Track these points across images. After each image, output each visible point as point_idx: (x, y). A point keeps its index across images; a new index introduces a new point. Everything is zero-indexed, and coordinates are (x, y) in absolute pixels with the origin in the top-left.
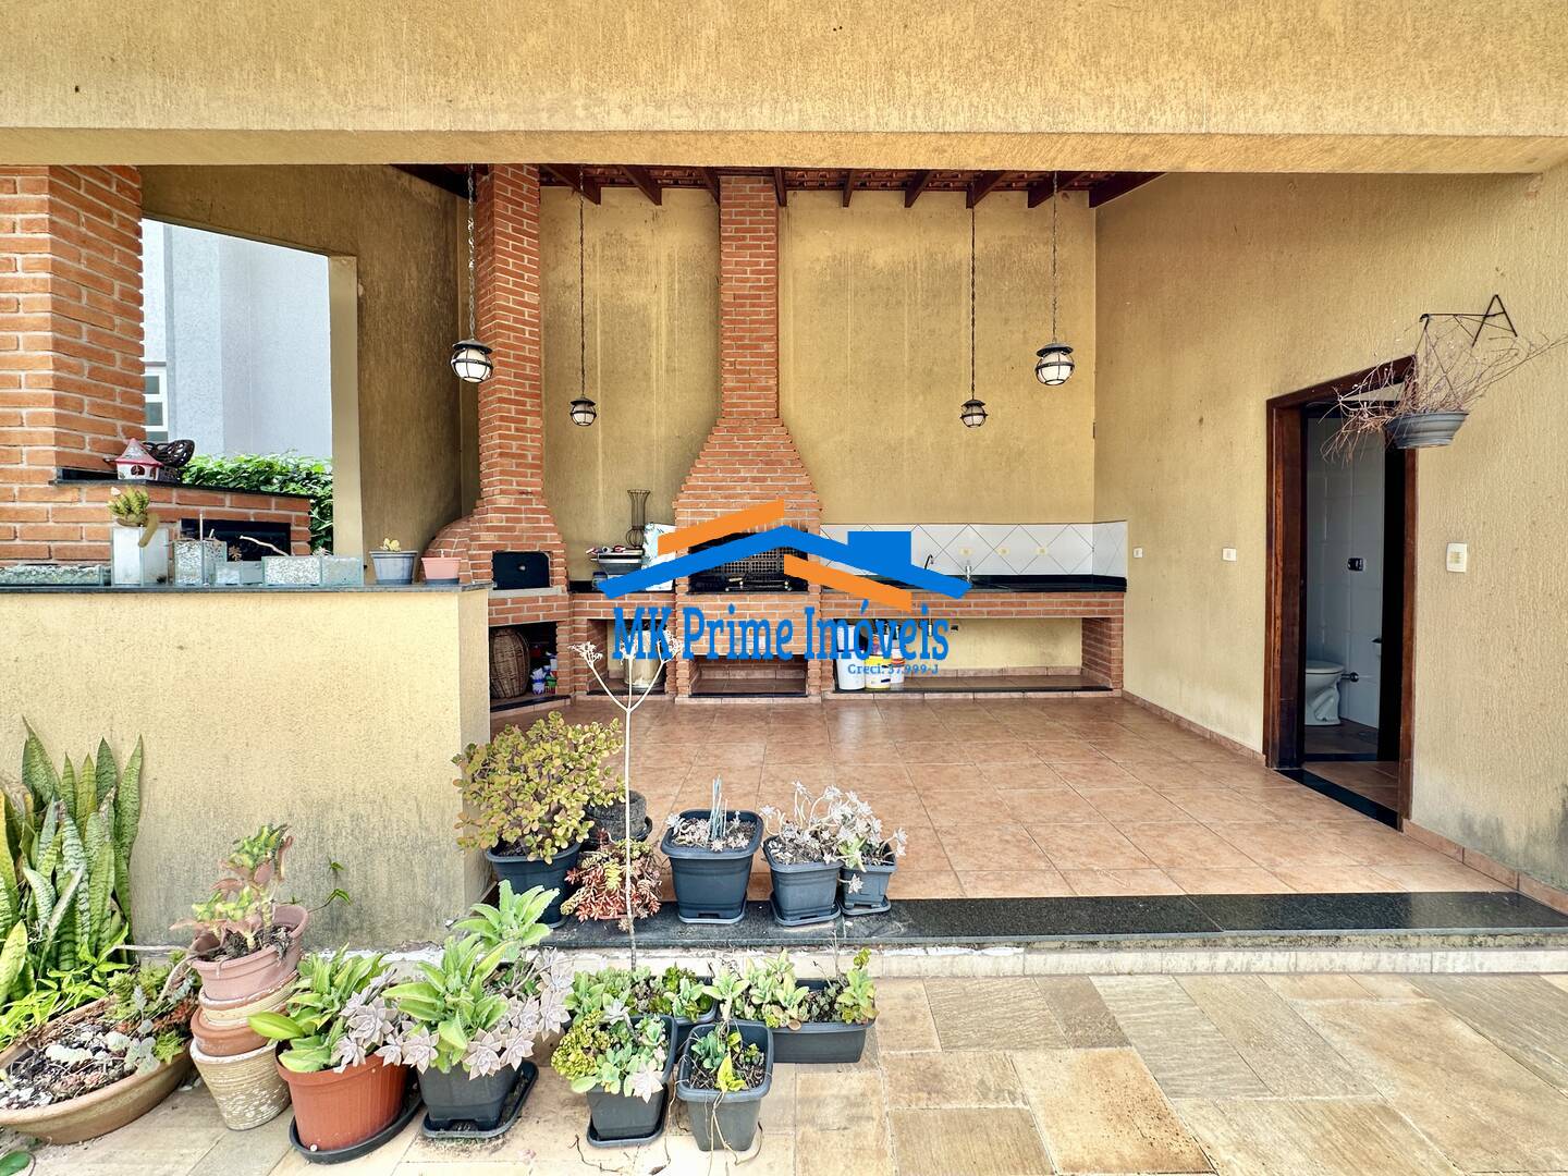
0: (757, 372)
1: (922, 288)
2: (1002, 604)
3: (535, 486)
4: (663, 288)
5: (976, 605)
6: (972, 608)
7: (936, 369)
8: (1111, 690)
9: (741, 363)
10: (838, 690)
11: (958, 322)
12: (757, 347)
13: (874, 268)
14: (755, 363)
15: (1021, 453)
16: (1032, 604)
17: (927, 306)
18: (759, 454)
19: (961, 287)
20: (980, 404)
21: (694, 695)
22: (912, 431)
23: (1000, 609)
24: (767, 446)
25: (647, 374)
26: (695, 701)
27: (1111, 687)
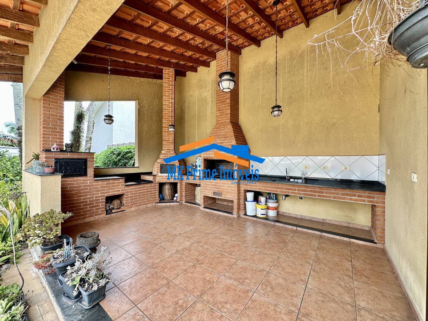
0: (225, 109)
1: (287, 66)
2: (311, 191)
3: (172, 148)
4: (210, 91)
5: (298, 190)
6: (296, 191)
7: (293, 96)
8: (376, 243)
9: (221, 108)
10: (246, 214)
11: (303, 75)
12: (225, 102)
13: (269, 65)
14: (225, 107)
15: (334, 124)
16: (326, 193)
17: (289, 73)
18: (223, 135)
19: (304, 61)
20: (280, 107)
21: (205, 207)
22: (283, 121)
23: (310, 193)
24: (226, 132)
25: (206, 115)
26: (204, 209)
27: (376, 241)
